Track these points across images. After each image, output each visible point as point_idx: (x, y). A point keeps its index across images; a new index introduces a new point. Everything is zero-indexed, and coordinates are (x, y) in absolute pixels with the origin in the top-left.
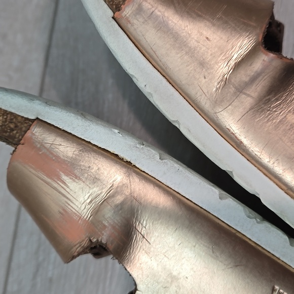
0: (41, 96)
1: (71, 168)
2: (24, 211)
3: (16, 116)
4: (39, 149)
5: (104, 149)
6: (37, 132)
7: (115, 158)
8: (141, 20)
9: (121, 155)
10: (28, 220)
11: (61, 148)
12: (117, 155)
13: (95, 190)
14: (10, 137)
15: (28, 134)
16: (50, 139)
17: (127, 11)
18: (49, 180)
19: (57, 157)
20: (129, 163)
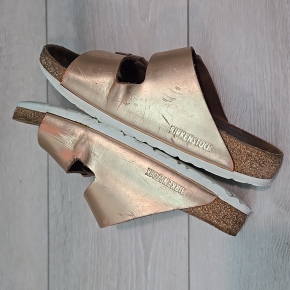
0: (47, 103)
1: (63, 131)
2: (50, 156)
3: (38, 112)
4: (49, 124)
5: (75, 122)
6: (47, 117)
7: (80, 125)
8: (71, 83)
9: (82, 123)
10: (53, 161)
11: (58, 123)
12: (81, 124)
13: (73, 138)
14: (37, 121)
15: (44, 119)
16: (53, 120)
17: (65, 80)
18: (55, 136)
19: (57, 127)
20: (86, 126)
